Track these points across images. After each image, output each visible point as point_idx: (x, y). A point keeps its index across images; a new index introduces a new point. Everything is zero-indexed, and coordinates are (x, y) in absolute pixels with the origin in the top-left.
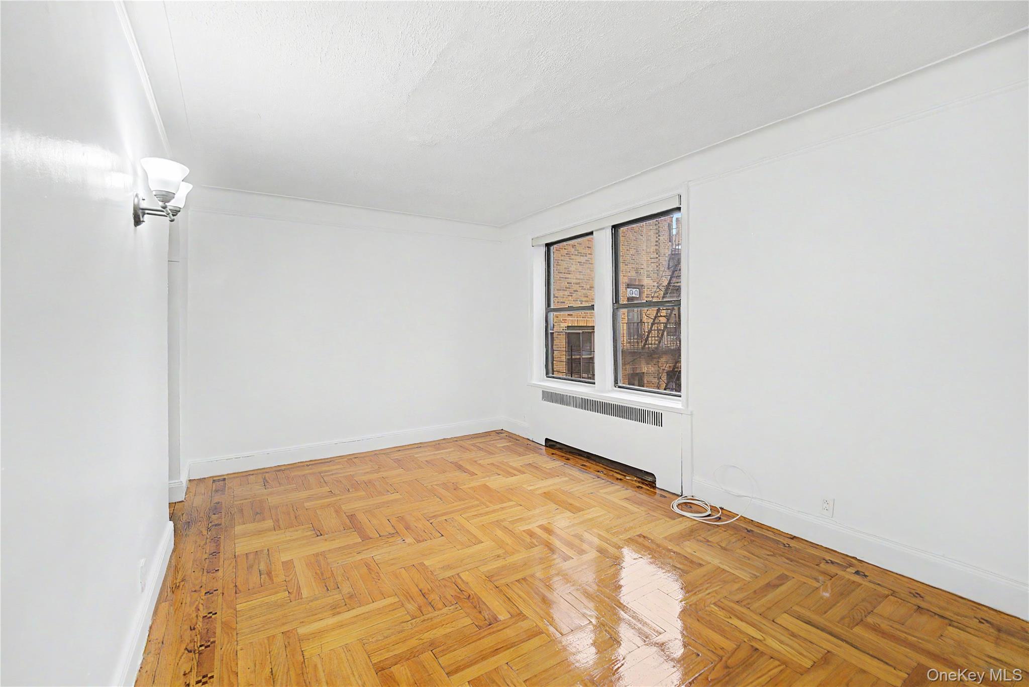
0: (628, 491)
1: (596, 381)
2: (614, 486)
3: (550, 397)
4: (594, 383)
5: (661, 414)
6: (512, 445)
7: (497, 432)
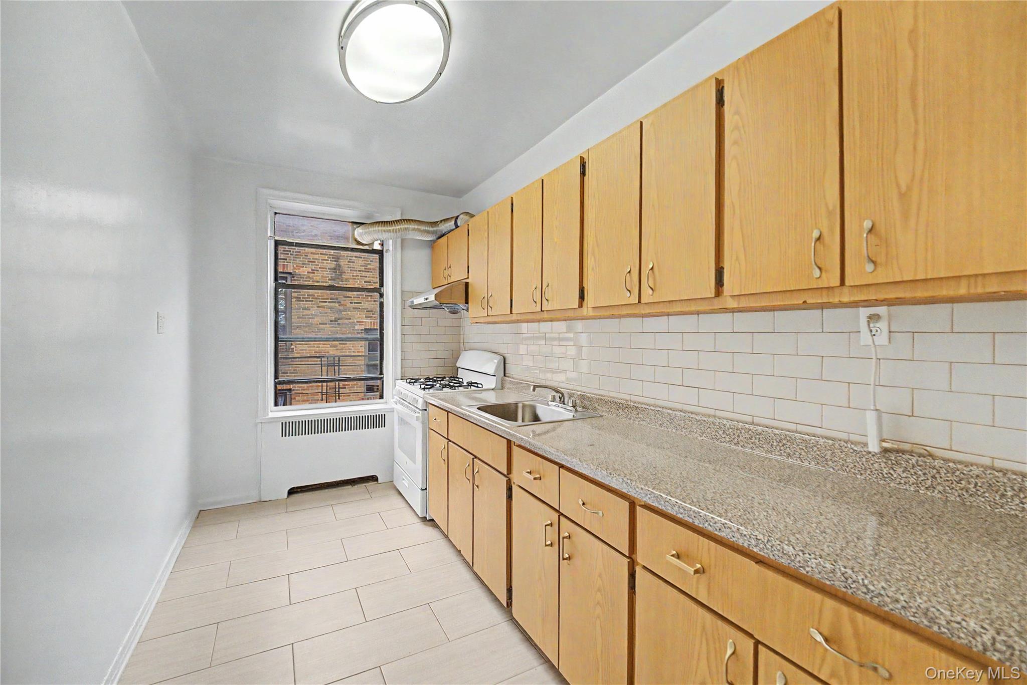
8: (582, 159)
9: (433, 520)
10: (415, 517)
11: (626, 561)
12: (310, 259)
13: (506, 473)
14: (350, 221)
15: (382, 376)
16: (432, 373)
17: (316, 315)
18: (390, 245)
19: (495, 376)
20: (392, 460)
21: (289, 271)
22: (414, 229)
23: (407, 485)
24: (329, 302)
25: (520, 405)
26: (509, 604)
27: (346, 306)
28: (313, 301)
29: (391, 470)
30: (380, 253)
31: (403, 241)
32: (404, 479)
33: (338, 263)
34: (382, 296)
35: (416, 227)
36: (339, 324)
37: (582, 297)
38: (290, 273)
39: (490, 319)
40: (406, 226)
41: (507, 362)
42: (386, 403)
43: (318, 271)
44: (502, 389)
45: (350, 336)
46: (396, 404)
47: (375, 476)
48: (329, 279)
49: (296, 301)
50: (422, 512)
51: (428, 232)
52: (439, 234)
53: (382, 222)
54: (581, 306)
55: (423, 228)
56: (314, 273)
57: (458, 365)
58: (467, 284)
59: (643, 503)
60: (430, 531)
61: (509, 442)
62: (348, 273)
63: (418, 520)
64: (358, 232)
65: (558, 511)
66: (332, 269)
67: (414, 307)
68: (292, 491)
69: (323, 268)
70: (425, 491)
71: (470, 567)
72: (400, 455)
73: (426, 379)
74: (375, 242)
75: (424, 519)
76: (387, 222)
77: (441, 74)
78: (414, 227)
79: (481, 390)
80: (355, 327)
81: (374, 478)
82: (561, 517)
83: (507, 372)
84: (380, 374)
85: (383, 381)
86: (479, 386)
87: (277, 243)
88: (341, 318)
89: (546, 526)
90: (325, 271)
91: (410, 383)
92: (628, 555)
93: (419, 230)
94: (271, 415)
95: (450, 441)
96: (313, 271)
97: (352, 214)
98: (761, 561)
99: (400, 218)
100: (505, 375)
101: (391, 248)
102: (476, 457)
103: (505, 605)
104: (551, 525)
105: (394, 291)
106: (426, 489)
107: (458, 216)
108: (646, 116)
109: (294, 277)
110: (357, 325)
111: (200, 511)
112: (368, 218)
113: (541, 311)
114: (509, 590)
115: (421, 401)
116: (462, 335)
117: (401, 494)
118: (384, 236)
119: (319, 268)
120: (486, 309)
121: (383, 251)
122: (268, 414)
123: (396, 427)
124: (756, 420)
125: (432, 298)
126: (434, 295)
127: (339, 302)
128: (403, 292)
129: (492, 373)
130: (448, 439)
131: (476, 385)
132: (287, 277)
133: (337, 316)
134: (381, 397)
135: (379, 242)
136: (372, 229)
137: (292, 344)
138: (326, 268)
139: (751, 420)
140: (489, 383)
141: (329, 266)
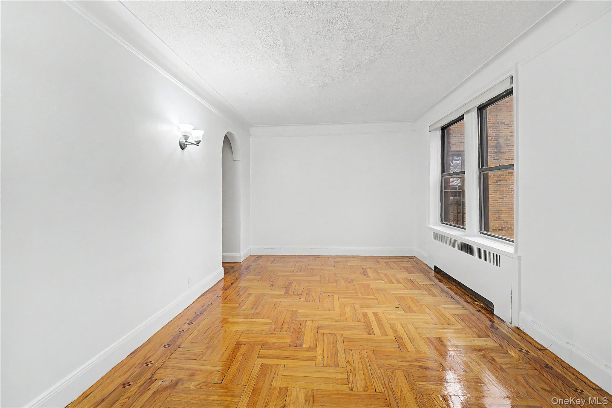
0: (466, 310)
1: (466, 228)
2: (459, 305)
3: (438, 237)
4: (465, 229)
5: (499, 256)
6: (412, 266)
7: (409, 257)
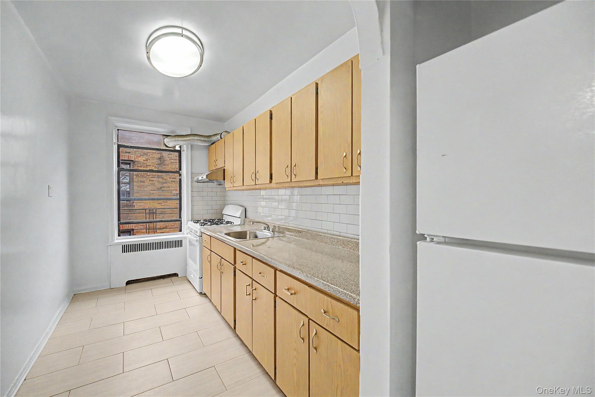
8: (271, 111)
9: (205, 294)
10: (197, 293)
11: (273, 295)
12: (145, 152)
13: (233, 264)
14: (162, 134)
15: (181, 219)
16: (208, 217)
17: (149, 186)
18: (184, 148)
19: (240, 218)
20: (186, 265)
21: (132, 160)
22: (197, 140)
23: (193, 277)
24: (157, 178)
25: (248, 232)
26: (235, 328)
27: (167, 180)
28: (146, 177)
29: (186, 270)
30: (180, 152)
31: (192, 146)
32: (191, 274)
33: (161, 155)
34: (180, 175)
35: (199, 138)
36: (162, 191)
37: (271, 178)
38: (132, 161)
39: (234, 188)
40: (193, 138)
41: (247, 211)
42: (183, 234)
43: (150, 159)
44: (244, 225)
45: (169, 197)
46: (188, 234)
47: (177, 273)
48: (156, 164)
49: (136, 177)
50: (200, 289)
51: (205, 141)
52: (212, 142)
53: (179, 135)
54: (271, 182)
55: (203, 139)
56: (147, 161)
57: (223, 213)
58: (224, 170)
59: (279, 270)
60: (203, 299)
61: (235, 249)
62: (168, 161)
63: (198, 294)
64: (166, 140)
65: (252, 278)
66: (158, 158)
67: (198, 181)
68: (128, 283)
69: (153, 158)
70: (202, 279)
71: (220, 313)
72: (190, 262)
73: (204, 220)
74: (177, 146)
75: (201, 293)
76: (182, 135)
77: (201, 66)
78: (197, 138)
79: (233, 225)
80: (172, 192)
81: (176, 275)
82: (253, 281)
83: (247, 216)
84: (180, 218)
85: (181, 222)
86: (232, 223)
87: (119, 146)
88: (164, 187)
89: (247, 286)
90: (154, 159)
91: (195, 222)
92: (274, 293)
93: (200, 140)
94: (116, 241)
95: (212, 251)
96: (147, 160)
97: (163, 130)
98: (311, 286)
99: (190, 134)
100: (246, 217)
101: (185, 150)
102: (223, 258)
103: (233, 328)
104: (249, 285)
105: (187, 173)
106: (202, 278)
107: (222, 133)
108: (293, 95)
109: (135, 163)
110: (173, 191)
111: (74, 294)
112: (172, 133)
113: (255, 184)
114: (235, 321)
115: (199, 231)
116: (226, 197)
117: (190, 282)
118: (181, 143)
119: (151, 158)
120: (233, 183)
121: (181, 151)
122: (114, 241)
123: (188, 247)
124: (341, 234)
125: (205, 177)
126: (206, 176)
127: (162, 178)
128: (192, 173)
129: (238, 216)
130: (211, 250)
131: (231, 223)
132: (130, 163)
133: (161, 186)
134: (181, 231)
135: (179, 146)
136: (174, 139)
137: (134, 202)
138: (155, 158)
139: (339, 234)
140: (237, 222)
141: (156, 157)
